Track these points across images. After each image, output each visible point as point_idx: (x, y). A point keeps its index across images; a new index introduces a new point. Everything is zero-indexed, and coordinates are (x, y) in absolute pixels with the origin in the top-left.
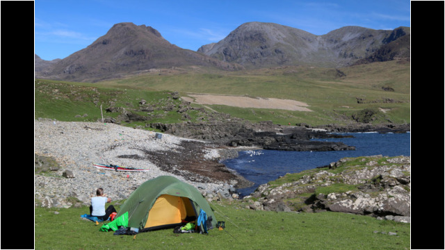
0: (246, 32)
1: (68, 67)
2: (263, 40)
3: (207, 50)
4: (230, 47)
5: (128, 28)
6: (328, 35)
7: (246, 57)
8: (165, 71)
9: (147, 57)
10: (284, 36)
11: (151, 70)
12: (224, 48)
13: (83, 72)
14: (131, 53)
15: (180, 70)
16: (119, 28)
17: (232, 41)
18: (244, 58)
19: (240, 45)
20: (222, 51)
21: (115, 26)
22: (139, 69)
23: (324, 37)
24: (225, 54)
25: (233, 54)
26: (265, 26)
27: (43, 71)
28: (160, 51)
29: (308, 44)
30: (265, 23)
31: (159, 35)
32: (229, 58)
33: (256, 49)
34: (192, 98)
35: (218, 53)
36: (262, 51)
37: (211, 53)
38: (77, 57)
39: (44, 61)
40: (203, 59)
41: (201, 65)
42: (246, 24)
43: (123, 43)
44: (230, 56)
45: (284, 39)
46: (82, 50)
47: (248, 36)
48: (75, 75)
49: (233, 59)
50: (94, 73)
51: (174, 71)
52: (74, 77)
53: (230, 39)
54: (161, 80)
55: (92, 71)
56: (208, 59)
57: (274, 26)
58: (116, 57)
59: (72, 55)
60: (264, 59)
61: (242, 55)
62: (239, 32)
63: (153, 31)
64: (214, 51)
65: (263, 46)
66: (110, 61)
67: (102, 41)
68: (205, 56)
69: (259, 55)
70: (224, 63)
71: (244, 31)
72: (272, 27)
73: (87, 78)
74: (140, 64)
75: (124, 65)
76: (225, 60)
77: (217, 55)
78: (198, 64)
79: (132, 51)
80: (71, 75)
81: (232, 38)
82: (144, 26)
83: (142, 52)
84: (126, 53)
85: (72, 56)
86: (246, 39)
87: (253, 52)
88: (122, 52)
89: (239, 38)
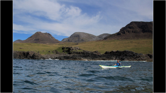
4: (70, 39)
6: (99, 36)
9: (39, 41)
10: (86, 36)
12: (68, 39)
17: (71, 37)
19: (73, 38)
23: (98, 36)
24: (68, 41)
29: (93, 38)
35: (66, 40)
36: (78, 40)
45: (85, 37)
47: (75, 36)
58: (32, 41)
61: (73, 41)
65: (79, 38)
83: (38, 39)
84: (35, 40)
87: (76, 40)
89: (73, 36)
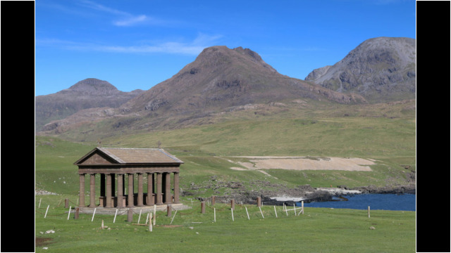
0: (370, 51)
1: (150, 103)
2: (392, 61)
3: (320, 76)
4: (349, 71)
5: (220, 54)
7: (369, 83)
8: (262, 108)
9: (242, 89)
11: (245, 107)
12: (340, 72)
13: (167, 109)
14: (224, 84)
15: (280, 106)
16: (210, 53)
17: (351, 63)
18: (366, 85)
19: (362, 67)
20: (338, 77)
21: (205, 50)
22: (233, 105)
24: (343, 80)
25: (352, 80)
26: (395, 42)
27: (121, 108)
28: (259, 81)
30: (394, 38)
31: (259, 59)
32: (348, 85)
33: (383, 73)
34: (252, 163)
35: (333, 79)
36: (389, 74)
37: (324, 79)
38: (160, 90)
39: (121, 93)
40: (311, 90)
41: (309, 97)
42: (371, 40)
43: (215, 71)
44: (348, 82)
46: (166, 81)
47: (372, 56)
48: (158, 112)
49: (353, 86)
50: (181, 110)
51: (273, 108)
52: (157, 115)
53: (349, 60)
54: (248, 127)
55: (177, 108)
56: (317, 89)
57: (407, 41)
58: (206, 89)
59: (154, 87)
60: (392, 85)
61: (363, 80)
62: (361, 51)
63: (252, 54)
64: (328, 77)
65: (392, 68)
66: (199, 95)
67: (189, 70)
68: (314, 86)
69: (386, 80)
70: (338, 94)
71: (367, 49)
72: (405, 43)
73: (172, 115)
74: (235, 98)
75: (215, 99)
76: (341, 87)
77: (332, 82)
78: (304, 97)
79: (225, 82)
80: (153, 113)
81: (352, 59)
82: (241, 48)
84: (218, 85)
85: (155, 89)
86: (369, 60)
87: (378, 77)
88: (213, 83)
89: (360, 59)
